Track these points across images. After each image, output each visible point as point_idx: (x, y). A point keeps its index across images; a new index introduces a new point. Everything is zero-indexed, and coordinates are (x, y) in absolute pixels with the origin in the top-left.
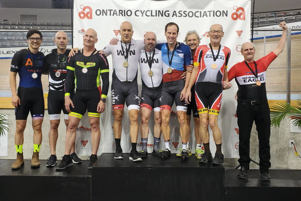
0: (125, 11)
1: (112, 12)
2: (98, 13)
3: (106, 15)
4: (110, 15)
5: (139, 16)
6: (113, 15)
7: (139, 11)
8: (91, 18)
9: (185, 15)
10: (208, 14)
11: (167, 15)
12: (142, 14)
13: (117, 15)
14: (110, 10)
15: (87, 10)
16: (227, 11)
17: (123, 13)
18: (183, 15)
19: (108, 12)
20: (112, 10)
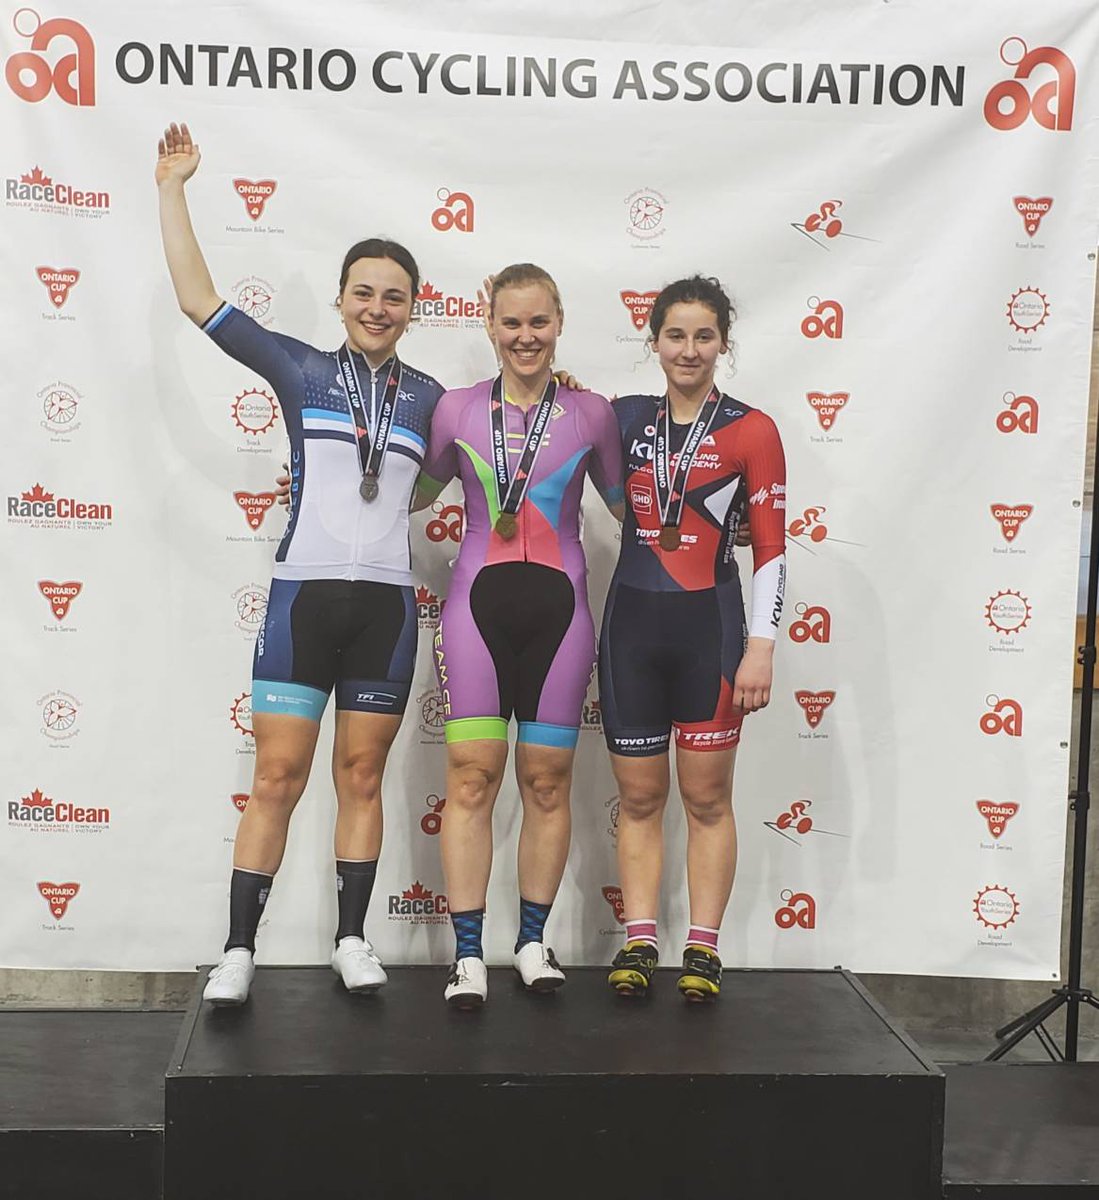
0: (308, 53)
1: (226, 63)
2: (135, 63)
3: (187, 78)
4: (213, 81)
5: (398, 89)
6: (232, 82)
7: (399, 56)
8: (87, 96)
9: (697, 90)
10: (843, 81)
11: (584, 87)
12: (423, 74)
13: (257, 83)
14: (214, 52)
15: (62, 47)
16: (961, 70)
17: (298, 71)
18: (687, 87)
19: (201, 61)
20: (225, 49)
